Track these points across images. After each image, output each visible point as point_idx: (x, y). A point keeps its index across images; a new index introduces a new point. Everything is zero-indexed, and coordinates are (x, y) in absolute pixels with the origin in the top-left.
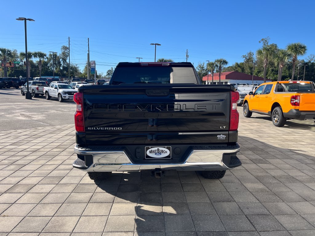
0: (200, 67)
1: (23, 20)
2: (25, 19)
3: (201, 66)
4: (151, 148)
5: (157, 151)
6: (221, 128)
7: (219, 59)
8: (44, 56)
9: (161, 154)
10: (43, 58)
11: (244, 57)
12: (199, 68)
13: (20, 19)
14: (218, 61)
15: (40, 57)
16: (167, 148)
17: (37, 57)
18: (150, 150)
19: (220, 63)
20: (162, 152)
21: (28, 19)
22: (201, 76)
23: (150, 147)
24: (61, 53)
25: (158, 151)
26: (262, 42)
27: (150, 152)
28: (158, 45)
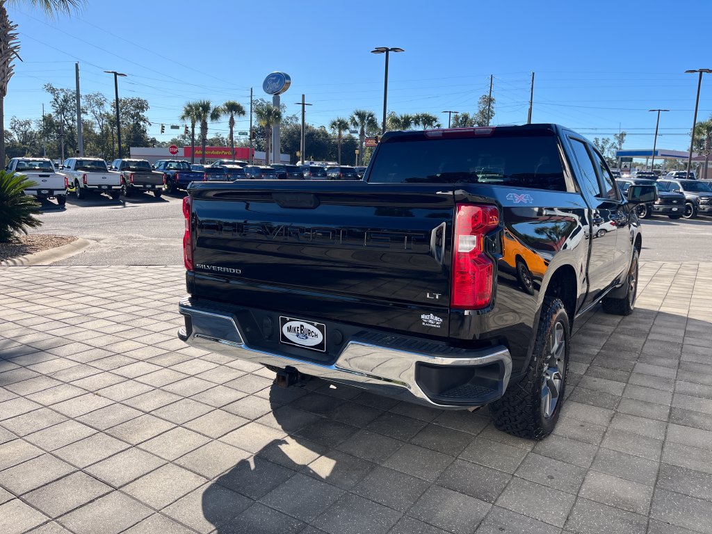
1: (383, 52)
2: (387, 50)
4: (290, 320)
5: (299, 329)
6: (428, 296)
8: (432, 121)
9: (307, 338)
10: (431, 125)
13: (378, 51)
15: (425, 125)
16: (317, 327)
17: (419, 125)
18: (288, 324)
20: (309, 333)
21: (392, 49)
23: (288, 319)
24: (477, 112)
25: (301, 330)
27: (289, 329)
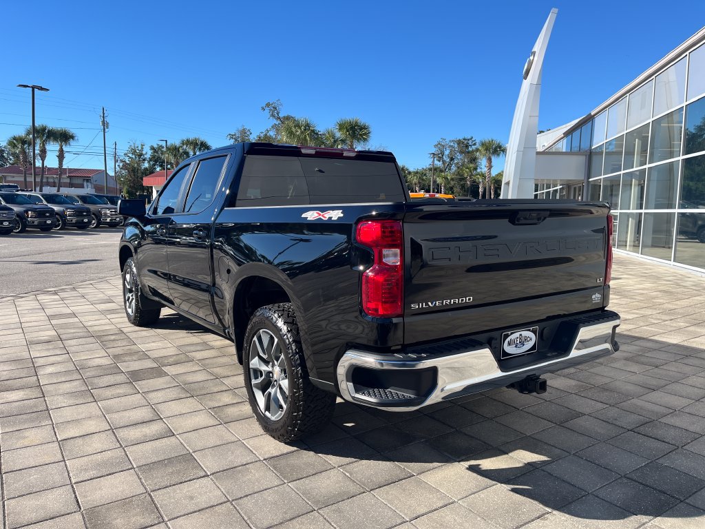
0: (134, 152)
3: (138, 151)
5: (518, 339)
6: (598, 281)
7: (191, 137)
9: (523, 345)
11: (232, 136)
12: (130, 155)
14: (188, 142)
18: (508, 339)
19: (195, 148)
20: (526, 340)
22: (140, 175)
25: (520, 339)
26: (267, 110)
27: (509, 343)
28: (41, 89)
